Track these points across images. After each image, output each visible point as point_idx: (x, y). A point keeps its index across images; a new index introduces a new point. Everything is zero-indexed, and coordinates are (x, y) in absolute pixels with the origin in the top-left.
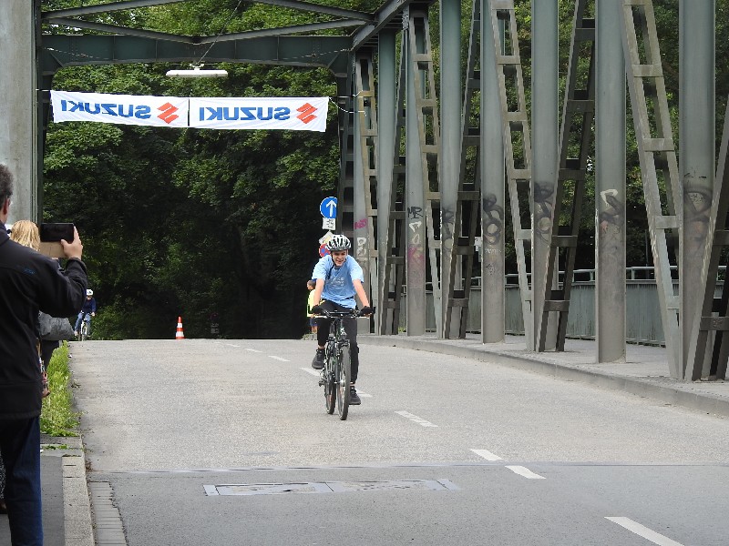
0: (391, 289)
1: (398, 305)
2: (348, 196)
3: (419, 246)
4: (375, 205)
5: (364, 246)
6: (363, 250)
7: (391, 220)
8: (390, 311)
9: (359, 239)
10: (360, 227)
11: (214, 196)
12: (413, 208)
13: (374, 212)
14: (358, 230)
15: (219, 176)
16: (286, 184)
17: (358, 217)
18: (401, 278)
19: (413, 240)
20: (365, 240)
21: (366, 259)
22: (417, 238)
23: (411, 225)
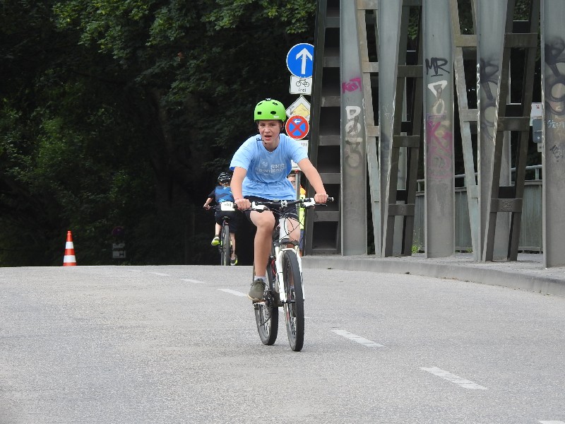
0: (400, 186)
1: (411, 209)
2: (331, 42)
3: (444, 118)
4: (373, 55)
5: (356, 120)
6: (355, 126)
7: (399, 79)
8: (399, 220)
9: (348, 109)
10: (351, 89)
11: (118, 44)
12: (434, 60)
13: (372, 67)
14: (347, 95)
15: (127, 12)
16: (232, 24)
17: (347, 75)
18: (416, 169)
19: (435, 109)
20: (358, 110)
21: (360, 140)
22: (440, 105)
23: (431, 86)
